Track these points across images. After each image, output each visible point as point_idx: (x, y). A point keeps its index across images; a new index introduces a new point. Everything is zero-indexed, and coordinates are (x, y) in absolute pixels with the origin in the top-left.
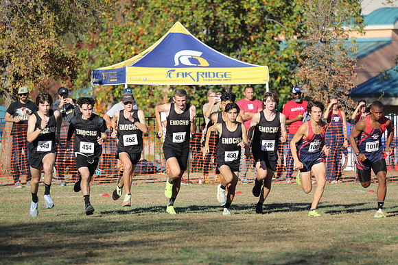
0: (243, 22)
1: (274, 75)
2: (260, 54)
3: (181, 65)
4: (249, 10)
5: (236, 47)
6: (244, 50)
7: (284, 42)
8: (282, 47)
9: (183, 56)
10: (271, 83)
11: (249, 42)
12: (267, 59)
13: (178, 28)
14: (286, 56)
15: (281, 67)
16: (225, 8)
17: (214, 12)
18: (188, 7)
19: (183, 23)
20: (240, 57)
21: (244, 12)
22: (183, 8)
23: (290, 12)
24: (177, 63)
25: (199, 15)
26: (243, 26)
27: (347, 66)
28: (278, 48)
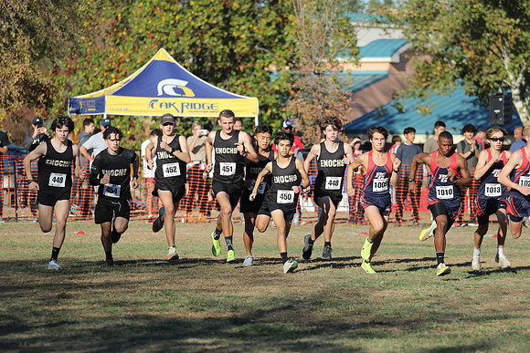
0: (232, 50)
1: (264, 107)
2: (250, 85)
3: (165, 95)
4: (238, 38)
5: (224, 77)
6: (232, 80)
7: (275, 73)
8: (273, 78)
9: (167, 85)
10: (260, 117)
11: (238, 72)
12: (257, 91)
13: (163, 55)
14: (277, 88)
15: (272, 100)
16: (213, 35)
17: (202, 39)
18: (173, 33)
19: (168, 50)
20: (228, 88)
21: (234, 40)
22: (168, 34)
23: (282, 41)
24: (160, 93)
25: (185, 42)
26: (232, 55)
27: (341, 100)
28: (268, 79)
